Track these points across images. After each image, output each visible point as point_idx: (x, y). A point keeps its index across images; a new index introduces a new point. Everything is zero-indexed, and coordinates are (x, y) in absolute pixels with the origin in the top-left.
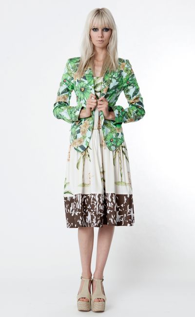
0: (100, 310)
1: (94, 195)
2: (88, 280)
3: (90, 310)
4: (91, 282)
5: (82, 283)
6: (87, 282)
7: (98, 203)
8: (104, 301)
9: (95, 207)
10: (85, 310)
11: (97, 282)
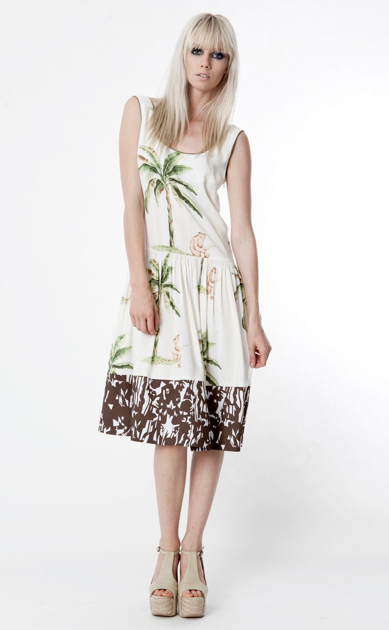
0: (193, 613)
1: (190, 382)
2: (172, 554)
3: (176, 614)
4: (178, 558)
5: (161, 558)
6: (170, 557)
7: (198, 400)
8: (203, 595)
9: (193, 406)
10: (165, 613)
11: (189, 557)
